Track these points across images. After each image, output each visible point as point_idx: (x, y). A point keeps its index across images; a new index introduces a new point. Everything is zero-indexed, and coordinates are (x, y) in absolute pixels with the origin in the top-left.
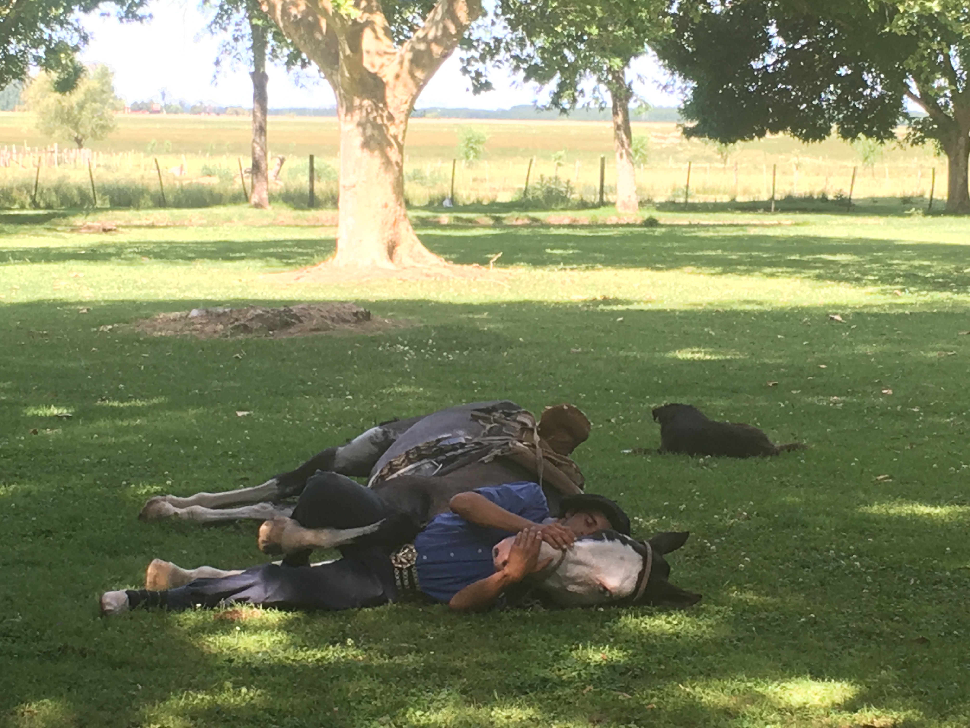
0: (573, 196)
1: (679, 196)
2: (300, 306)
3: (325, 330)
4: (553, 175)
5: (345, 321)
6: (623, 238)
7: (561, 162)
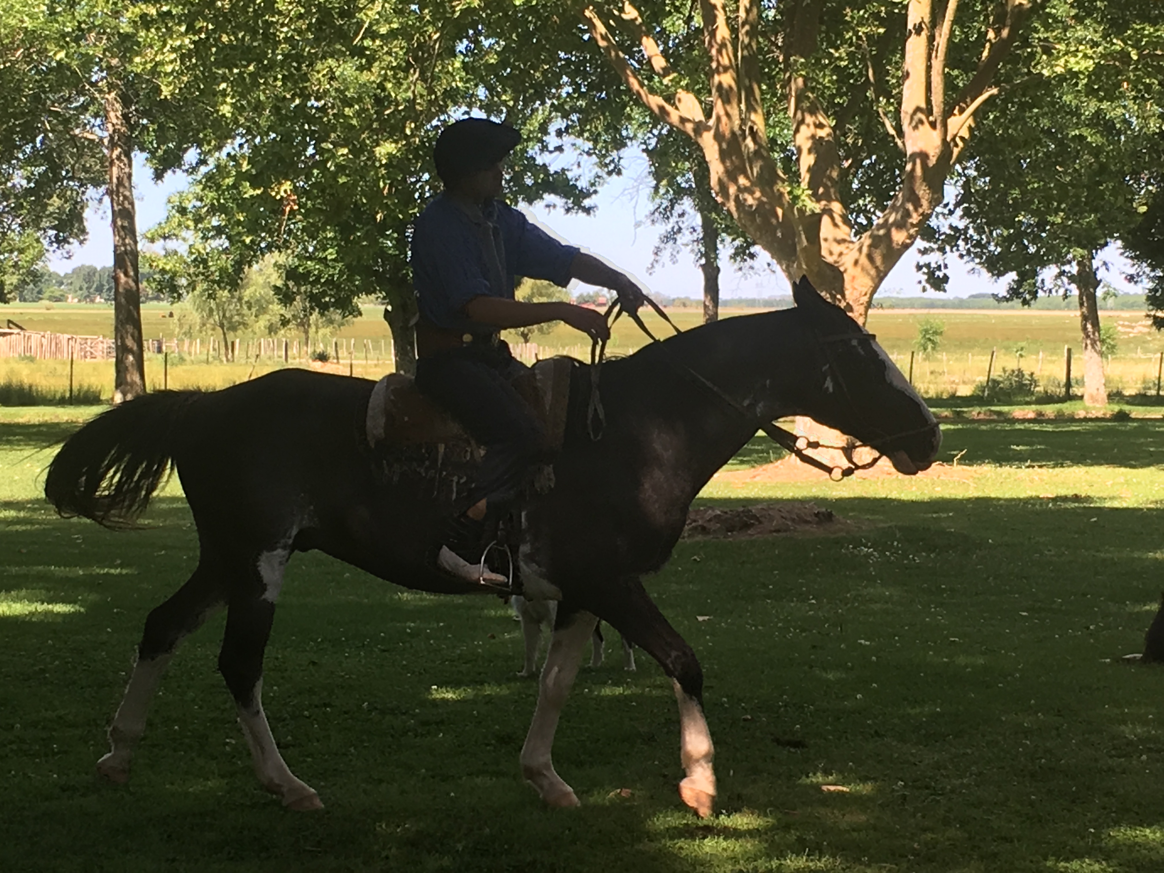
0: (1037, 389)
1: (1149, 388)
2: (760, 507)
3: (785, 531)
4: (1015, 368)
5: (807, 522)
6: (1094, 433)
7: (1023, 353)
